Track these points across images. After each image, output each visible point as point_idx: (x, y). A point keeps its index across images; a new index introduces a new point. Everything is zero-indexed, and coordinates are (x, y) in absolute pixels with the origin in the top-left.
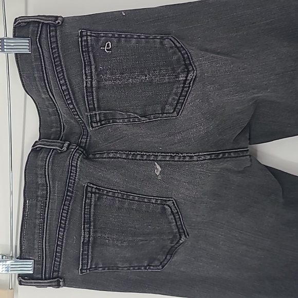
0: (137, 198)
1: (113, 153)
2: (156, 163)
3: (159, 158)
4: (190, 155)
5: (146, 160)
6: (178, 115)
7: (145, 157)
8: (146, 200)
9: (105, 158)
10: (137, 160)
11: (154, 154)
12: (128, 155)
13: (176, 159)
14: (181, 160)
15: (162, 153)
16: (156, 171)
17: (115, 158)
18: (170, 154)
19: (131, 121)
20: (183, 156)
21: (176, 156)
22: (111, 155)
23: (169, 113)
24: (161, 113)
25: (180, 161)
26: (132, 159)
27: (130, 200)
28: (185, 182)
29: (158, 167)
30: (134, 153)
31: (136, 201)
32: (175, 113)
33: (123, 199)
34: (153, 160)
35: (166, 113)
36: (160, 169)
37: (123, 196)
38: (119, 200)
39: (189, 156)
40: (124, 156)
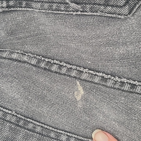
0: (38, 129)
1: (18, 53)
2: (78, 83)
3: (84, 76)
4: (132, 82)
5: (65, 75)
6: (129, 13)
7: (64, 71)
8: (52, 135)
9: (5, 58)
10: (52, 71)
11: (78, 68)
12: (39, 61)
13: (109, 84)
14: (117, 86)
15: (90, 70)
16: (76, 93)
17: (20, 61)
18: (101, 74)
19: (54, 7)
20: (121, 82)
21: (110, 79)
22: (15, 56)
23: (117, 6)
24: (104, 5)
25: (115, 88)
26: (45, 69)
27: (28, 129)
28: (114, 120)
29: (80, 88)
30: (50, 60)
31: (37, 133)
32: (127, 7)
33: (18, 125)
34: (75, 77)
35: (112, 6)
36: (82, 92)
37: (18, 122)
38: (10, 127)
39: (130, 84)
40: (34, 62)
